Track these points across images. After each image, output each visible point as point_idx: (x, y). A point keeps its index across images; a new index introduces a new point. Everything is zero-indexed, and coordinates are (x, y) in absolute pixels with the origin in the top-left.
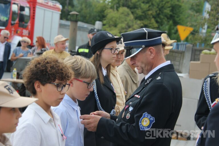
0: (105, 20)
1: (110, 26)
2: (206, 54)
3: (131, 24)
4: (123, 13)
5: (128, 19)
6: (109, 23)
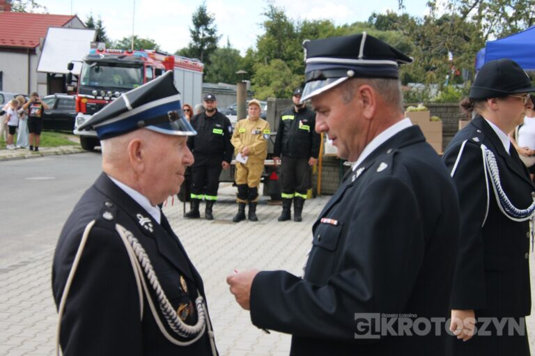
0: (253, 77)
1: (261, 85)
2: (411, 111)
3: (288, 81)
4: (276, 67)
5: (284, 73)
6: (260, 80)
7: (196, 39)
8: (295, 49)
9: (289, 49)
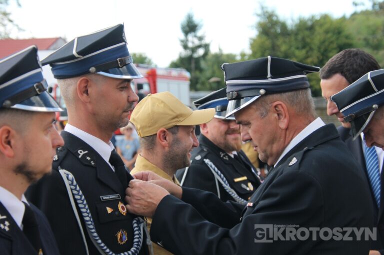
7: (186, 47)
8: (291, 47)
9: (284, 48)
